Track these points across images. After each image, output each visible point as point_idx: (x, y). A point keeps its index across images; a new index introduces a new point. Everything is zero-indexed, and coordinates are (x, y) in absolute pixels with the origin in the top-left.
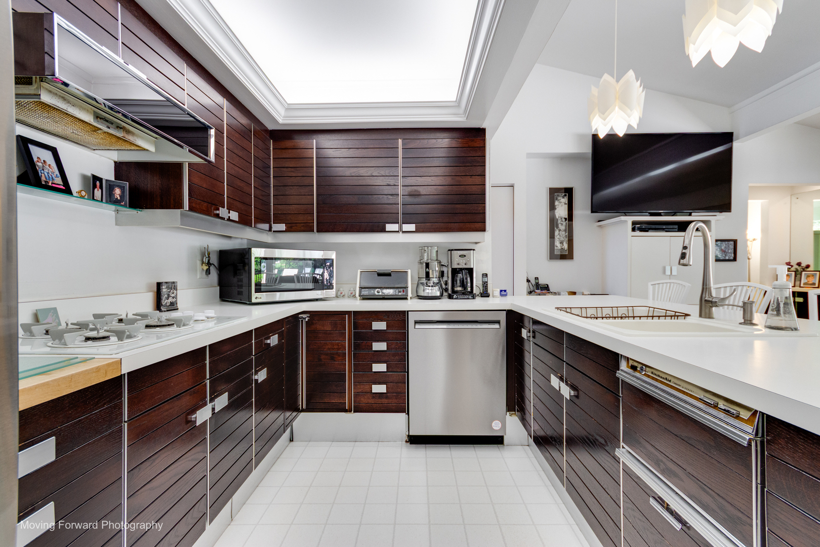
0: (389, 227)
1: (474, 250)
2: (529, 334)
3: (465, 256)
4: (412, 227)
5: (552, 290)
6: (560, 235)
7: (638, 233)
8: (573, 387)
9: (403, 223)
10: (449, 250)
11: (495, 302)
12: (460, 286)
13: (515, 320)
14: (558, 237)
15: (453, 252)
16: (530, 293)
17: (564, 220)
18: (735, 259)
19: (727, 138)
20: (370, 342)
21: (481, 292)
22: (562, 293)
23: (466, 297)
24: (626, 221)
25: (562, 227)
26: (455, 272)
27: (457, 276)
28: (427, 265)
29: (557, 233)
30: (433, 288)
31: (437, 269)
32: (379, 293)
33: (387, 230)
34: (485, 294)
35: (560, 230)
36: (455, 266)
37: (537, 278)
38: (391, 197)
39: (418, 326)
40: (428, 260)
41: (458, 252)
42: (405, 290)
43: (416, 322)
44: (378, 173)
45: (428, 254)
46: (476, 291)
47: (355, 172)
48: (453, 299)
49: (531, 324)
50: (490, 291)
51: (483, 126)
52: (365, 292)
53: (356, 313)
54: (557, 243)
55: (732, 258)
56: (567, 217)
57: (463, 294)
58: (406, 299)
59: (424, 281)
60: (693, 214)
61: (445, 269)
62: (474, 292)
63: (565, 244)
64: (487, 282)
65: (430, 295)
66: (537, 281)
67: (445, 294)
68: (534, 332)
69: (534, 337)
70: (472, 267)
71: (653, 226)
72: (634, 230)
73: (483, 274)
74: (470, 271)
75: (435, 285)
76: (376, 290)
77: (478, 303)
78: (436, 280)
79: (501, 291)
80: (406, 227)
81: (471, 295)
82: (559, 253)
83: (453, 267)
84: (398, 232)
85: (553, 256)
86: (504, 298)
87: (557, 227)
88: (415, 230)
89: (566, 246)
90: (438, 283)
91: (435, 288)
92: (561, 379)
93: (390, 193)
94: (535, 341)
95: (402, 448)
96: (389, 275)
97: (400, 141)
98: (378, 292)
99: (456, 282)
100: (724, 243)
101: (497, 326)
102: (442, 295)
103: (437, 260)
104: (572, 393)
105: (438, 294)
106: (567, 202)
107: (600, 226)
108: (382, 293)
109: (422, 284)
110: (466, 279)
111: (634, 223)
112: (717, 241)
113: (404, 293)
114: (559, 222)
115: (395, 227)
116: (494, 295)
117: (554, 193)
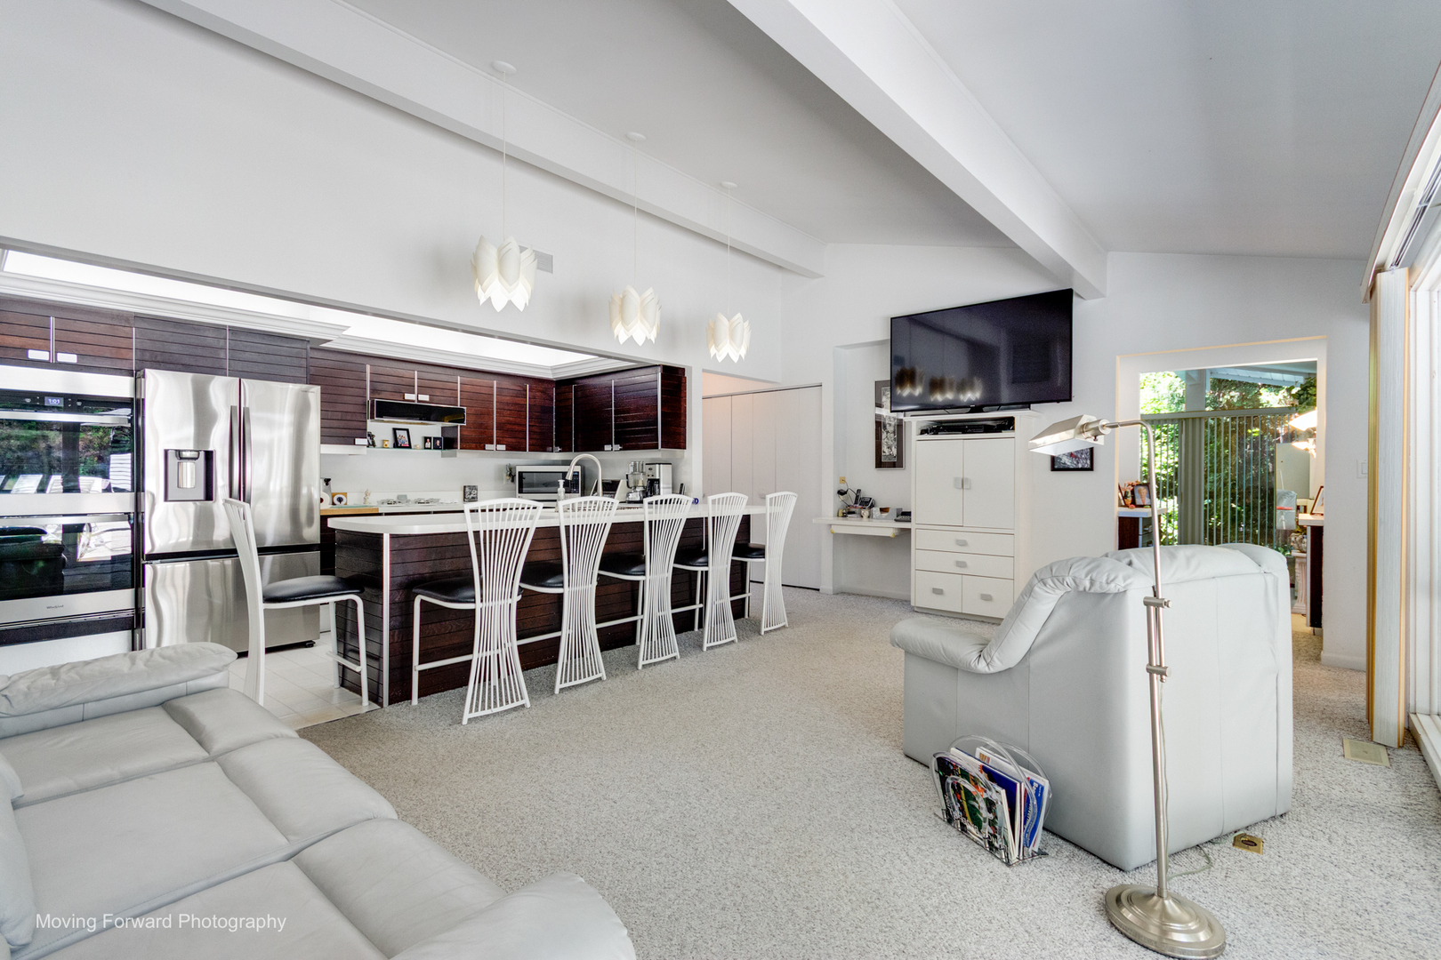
3: (652, 469)
4: (619, 447)
7: (925, 436)
9: (615, 444)
14: (886, 440)
17: (892, 420)
18: (1091, 469)
19: (1064, 297)
25: (891, 429)
29: (884, 435)
33: (605, 449)
35: (887, 434)
37: (859, 491)
54: (885, 448)
55: (1088, 467)
63: (893, 448)
66: (857, 494)
73: (681, 484)
80: (615, 447)
82: (887, 460)
85: (880, 464)
87: (885, 428)
89: (894, 451)
97: (613, 382)
114: (887, 421)
115: (609, 447)
117: (881, 388)
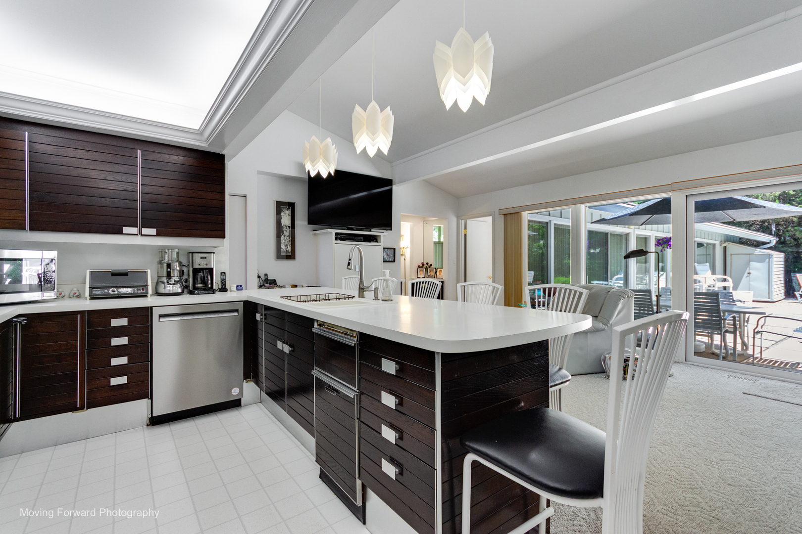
0: (126, 230)
1: (214, 253)
2: (261, 317)
3: (206, 258)
4: (153, 231)
5: (279, 283)
6: (285, 240)
7: (339, 242)
8: (290, 346)
9: (142, 227)
10: (190, 253)
11: (232, 295)
12: (201, 283)
13: (250, 307)
14: (283, 241)
15: (194, 254)
16: (260, 287)
17: (288, 228)
19: (389, 182)
20: (108, 338)
21: (220, 287)
22: (286, 286)
23: (206, 292)
24: (331, 233)
25: (287, 234)
26: (196, 271)
27: (198, 275)
28: (169, 266)
29: (282, 238)
30: (174, 286)
31: (178, 268)
32: (115, 292)
33: (124, 233)
34: (223, 289)
35: (285, 236)
36: (197, 266)
37: (266, 275)
38: (129, 202)
39: (162, 319)
40: (169, 261)
41: (200, 254)
42: (144, 288)
43: (161, 316)
44: (114, 178)
45: (169, 255)
46: (215, 287)
47: (84, 173)
48: (194, 294)
49: (263, 309)
50: (227, 286)
51: (223, 153)
52: (97, 292)
53: (91, 313)
54: (283, 246)
55: (393, 260)
56: (290, 226)
57: (204, 289)
58: (146, 296)
59: (165, 280)
60: (372, 230)
61: (185, 269)
62: (214, 288)
63: (288, 246)
64: (225, 279)
65: (171, 292)
66: (266, 277)
67: (186, 290)
68: (265, 315)
69: (265, 319)
70: (212, 267)
71: (349, 237)
72: (336, 239)
73: (221, 273)
74: (211, 271)
75: (176, 283)
76: (111, 289)
77: (218, 297)
78: (177, 279)
79: (237, 286)
80: (145, 231)
81: (211, 290)
82: (284, 254)
83: (194, 267)
84: (137, 235)
85: (279, 256)
86: (240, 292)
87: (283, 233)
88: (155, 234)
89: (289, 249)
90: (178, 281)
91: (176, 285)
92: (284, 342)
93: (128, 198)
94: (268, 321)
95: (143, 431)
96: (126, 274)
97: (139, 152)
98: (112, 291)
99: (197, 280)
100: (389, 250)
101: (236, 314)
102: (183, 291)
103: (177, 261)
104: (291, 349)
105: (180, 290)
106: (290, 214)
107: (315, 234)
108: (118, 292)
109: (163, 282)
110: (207, 277)
111: (336, 234)
112: (384, 248)
113: (144, 291)
114: (284, 229)
115: (134, 230)
116: (232, 289)
117: (280, 206)
